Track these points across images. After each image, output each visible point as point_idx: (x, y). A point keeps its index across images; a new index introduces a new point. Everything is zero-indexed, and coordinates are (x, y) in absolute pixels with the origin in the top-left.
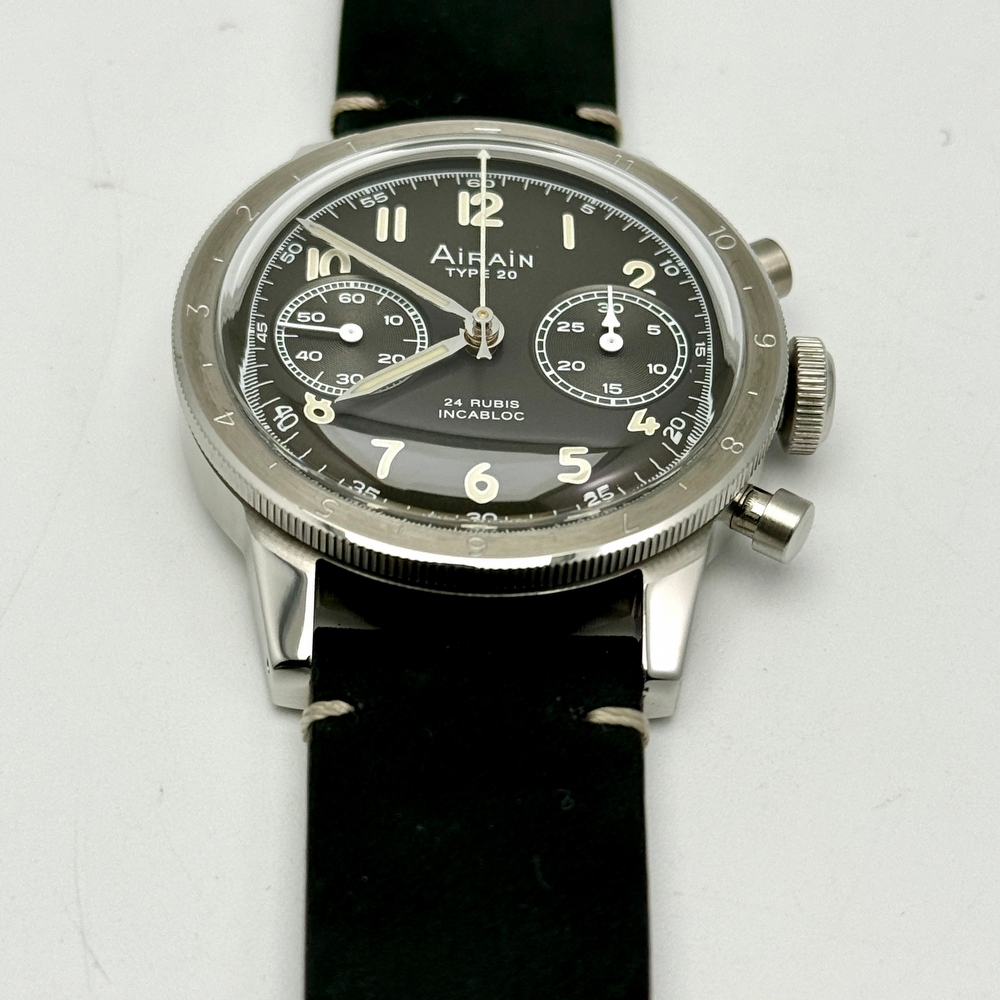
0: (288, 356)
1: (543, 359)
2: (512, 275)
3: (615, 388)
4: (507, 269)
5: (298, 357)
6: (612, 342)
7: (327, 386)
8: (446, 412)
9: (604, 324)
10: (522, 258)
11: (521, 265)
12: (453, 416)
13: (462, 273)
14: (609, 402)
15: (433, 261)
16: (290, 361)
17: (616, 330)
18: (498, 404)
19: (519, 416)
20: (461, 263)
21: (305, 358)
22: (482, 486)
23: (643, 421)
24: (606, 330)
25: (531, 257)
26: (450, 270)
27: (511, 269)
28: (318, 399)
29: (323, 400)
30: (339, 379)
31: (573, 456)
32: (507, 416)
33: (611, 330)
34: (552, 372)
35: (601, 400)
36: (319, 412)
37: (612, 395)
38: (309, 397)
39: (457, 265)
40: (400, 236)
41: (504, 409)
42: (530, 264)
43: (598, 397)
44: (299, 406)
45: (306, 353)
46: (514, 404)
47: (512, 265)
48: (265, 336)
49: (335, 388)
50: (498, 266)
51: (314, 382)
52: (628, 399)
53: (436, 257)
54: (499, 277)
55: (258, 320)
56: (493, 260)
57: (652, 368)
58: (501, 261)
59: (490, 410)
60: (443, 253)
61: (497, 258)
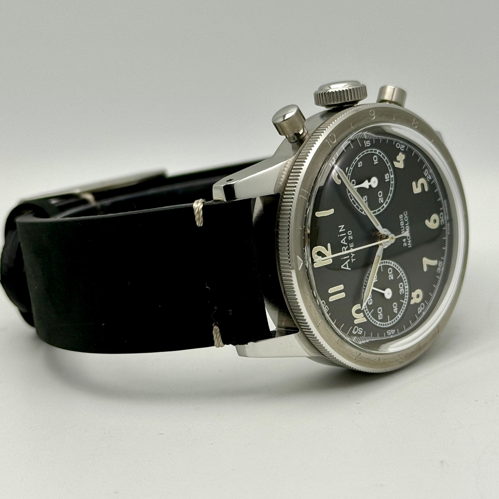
0: (397, 317)
1: (380, 210)
2: (350, 233)
3: (387, 176)
4: (347, 236)
5: (396, 312)
6: (374, 182)
7: (406, 296)
8: (409, 244)
9: (368, 187)
10: (341, 231)
11: (344, 230)
12: (410, 241)
13: (353, 255)
14: (392, 178)
15: (350, 269)
16: (399, 315)
17: (369, 182)
18: (402, 224)
19: (405, 214)
20: (348, 257)
21: (396, 309)
22: (435, 221)
23: (399, 162)
24: (370, 186)
25: (339, 227)
26: (352, 260)
27: (347, 234)
28: (412, 298)
29: (412, 296)
30: (402, 293)
31: (417, 187)
32: (406, 219)
33: (370, 184)
34: (384, 205)
35: (392, 181)
36: (418, 296)
37: (389, 177)
38: (412, 302)
39: (350, 258)
40: (341, 287)
41: (404, 220)
42: (343, 226)
43: (391, 183)
44: (417, 305)
45: (394, 310)
46: (401, 216)
47: (345, 234)
48: (392, 331)
49: (406, 293)
50: (347, 240)
51: (405, 302)
52: (390, 171)
53: (348, 268)
54: (352, 238)
55: (387, 335)
56: (344, 243)
57: (376, 162)
58: (344, 239)
59: (405, 226)
60: (345, 266)
61: (343, 242)
